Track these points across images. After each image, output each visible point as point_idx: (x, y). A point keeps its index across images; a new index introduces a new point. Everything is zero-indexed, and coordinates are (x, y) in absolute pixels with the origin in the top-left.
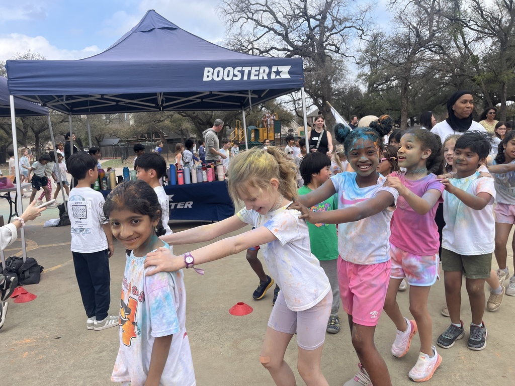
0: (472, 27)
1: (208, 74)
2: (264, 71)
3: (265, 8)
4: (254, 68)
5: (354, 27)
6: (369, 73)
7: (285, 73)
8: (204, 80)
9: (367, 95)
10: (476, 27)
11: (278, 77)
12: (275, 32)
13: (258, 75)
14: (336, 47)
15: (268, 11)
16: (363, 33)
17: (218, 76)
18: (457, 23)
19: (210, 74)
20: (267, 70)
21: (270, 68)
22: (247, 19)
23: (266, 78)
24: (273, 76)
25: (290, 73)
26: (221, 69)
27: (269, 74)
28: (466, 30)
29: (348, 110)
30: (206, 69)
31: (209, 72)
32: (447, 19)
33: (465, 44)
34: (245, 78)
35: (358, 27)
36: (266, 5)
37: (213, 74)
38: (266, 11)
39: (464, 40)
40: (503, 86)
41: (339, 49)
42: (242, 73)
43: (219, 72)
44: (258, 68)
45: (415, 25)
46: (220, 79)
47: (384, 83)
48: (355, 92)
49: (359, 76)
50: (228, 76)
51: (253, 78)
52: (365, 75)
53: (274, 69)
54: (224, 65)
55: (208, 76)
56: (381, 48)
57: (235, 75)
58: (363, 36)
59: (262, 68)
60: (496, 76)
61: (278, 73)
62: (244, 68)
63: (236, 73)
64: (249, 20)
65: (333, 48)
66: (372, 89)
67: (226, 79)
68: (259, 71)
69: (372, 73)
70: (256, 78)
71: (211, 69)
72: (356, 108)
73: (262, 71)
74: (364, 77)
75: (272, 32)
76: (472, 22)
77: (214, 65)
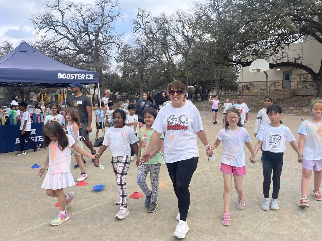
0: (172, 49)
1: (60, 76)
2: (83, 76)
3: (62, 25)
4: (79, 75)
5: (114, 42)
6: (123, 66)
7: (91, 77)
8: (58, 78)
9: (122, 78)
10: (174, 50)
11: (89, 79)
12: (68, 39)
13: (81, 77)
14: (105, 51)
15: (64, 27)
16: (119, 47)
17: (64, 77)
18: (165, 47)
19: (61, 76)
20: (84, 76)
21: (86, 75)
22: (50, 29)
23: (84, 78)
24: (87, 78)
25: (93, 77)
26: (65, 74)
27: (85, 77)
28: (169, 50)
29: (112, 85)
30: (59, 74)
31: (60, 75)
32: (161, 44)
33: (169, 57)
34: (76, 78)
35: (117, 43)
36: (63, 23)
37: (62, 76)
38: (63, 26)
39: (169, 55)
40: (186, 79)
41: (106, 52)
42: (74, 76)
43: (64, 75)
44: (80, 75)
45: (145, 46)
46: (65, 78)
47: (131, 72)
48: (115, 76)
49: (118, 67)
50: (68, 77)
51: (79, 78)
52: (121, 67)
53: (87, 75)
54: (67, 73)
55: (60, 77)
56: (129, 53)
57: (71, 77)
58: (119, 49)
59: (82, 75)
60: (183, 74)
61: (89, 77)
62: (75, 74)
63: (72, 76)
64: (51, 29)
65: (103, 51)
66: (125, 75)
67: (67, 78)
68: (81, 76)
69: (125, 66)
70: (80, 78)
71: (61, 74)
72: (116, 85)
73: (82, 76)
74: (120, 68)
75: (66, 38)
76: (172, 47)
77: (62, 72)
